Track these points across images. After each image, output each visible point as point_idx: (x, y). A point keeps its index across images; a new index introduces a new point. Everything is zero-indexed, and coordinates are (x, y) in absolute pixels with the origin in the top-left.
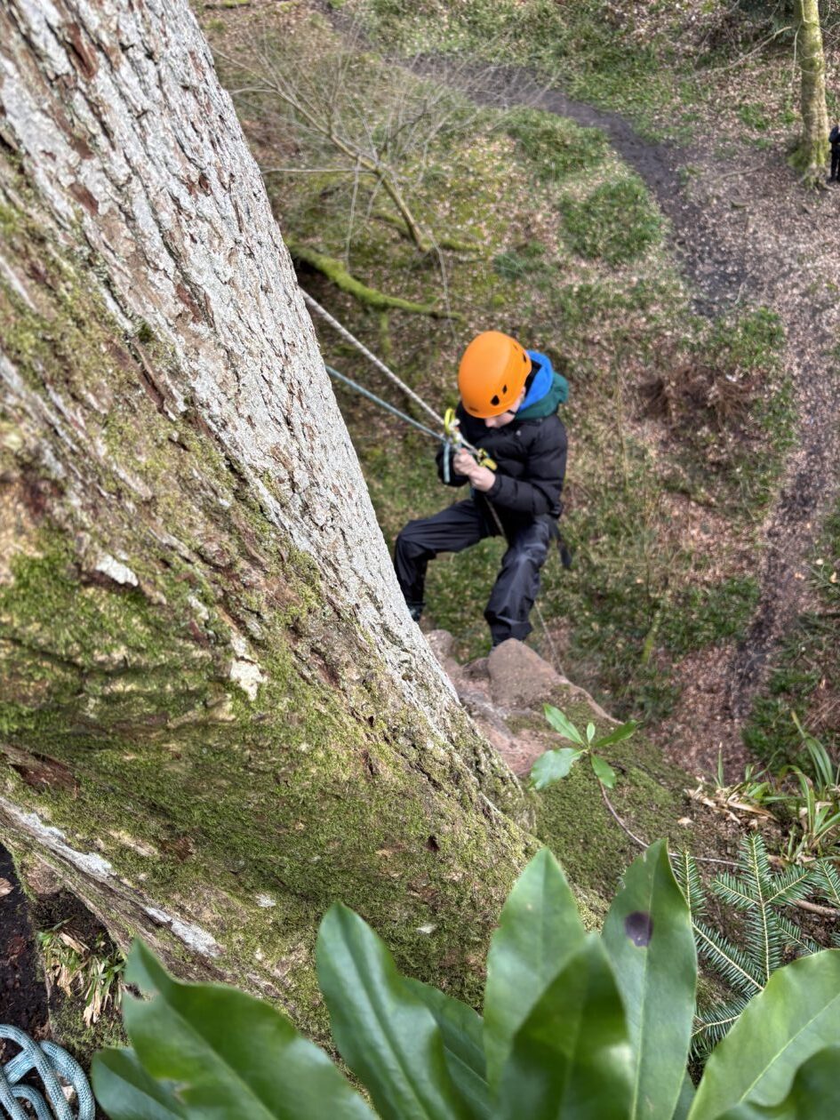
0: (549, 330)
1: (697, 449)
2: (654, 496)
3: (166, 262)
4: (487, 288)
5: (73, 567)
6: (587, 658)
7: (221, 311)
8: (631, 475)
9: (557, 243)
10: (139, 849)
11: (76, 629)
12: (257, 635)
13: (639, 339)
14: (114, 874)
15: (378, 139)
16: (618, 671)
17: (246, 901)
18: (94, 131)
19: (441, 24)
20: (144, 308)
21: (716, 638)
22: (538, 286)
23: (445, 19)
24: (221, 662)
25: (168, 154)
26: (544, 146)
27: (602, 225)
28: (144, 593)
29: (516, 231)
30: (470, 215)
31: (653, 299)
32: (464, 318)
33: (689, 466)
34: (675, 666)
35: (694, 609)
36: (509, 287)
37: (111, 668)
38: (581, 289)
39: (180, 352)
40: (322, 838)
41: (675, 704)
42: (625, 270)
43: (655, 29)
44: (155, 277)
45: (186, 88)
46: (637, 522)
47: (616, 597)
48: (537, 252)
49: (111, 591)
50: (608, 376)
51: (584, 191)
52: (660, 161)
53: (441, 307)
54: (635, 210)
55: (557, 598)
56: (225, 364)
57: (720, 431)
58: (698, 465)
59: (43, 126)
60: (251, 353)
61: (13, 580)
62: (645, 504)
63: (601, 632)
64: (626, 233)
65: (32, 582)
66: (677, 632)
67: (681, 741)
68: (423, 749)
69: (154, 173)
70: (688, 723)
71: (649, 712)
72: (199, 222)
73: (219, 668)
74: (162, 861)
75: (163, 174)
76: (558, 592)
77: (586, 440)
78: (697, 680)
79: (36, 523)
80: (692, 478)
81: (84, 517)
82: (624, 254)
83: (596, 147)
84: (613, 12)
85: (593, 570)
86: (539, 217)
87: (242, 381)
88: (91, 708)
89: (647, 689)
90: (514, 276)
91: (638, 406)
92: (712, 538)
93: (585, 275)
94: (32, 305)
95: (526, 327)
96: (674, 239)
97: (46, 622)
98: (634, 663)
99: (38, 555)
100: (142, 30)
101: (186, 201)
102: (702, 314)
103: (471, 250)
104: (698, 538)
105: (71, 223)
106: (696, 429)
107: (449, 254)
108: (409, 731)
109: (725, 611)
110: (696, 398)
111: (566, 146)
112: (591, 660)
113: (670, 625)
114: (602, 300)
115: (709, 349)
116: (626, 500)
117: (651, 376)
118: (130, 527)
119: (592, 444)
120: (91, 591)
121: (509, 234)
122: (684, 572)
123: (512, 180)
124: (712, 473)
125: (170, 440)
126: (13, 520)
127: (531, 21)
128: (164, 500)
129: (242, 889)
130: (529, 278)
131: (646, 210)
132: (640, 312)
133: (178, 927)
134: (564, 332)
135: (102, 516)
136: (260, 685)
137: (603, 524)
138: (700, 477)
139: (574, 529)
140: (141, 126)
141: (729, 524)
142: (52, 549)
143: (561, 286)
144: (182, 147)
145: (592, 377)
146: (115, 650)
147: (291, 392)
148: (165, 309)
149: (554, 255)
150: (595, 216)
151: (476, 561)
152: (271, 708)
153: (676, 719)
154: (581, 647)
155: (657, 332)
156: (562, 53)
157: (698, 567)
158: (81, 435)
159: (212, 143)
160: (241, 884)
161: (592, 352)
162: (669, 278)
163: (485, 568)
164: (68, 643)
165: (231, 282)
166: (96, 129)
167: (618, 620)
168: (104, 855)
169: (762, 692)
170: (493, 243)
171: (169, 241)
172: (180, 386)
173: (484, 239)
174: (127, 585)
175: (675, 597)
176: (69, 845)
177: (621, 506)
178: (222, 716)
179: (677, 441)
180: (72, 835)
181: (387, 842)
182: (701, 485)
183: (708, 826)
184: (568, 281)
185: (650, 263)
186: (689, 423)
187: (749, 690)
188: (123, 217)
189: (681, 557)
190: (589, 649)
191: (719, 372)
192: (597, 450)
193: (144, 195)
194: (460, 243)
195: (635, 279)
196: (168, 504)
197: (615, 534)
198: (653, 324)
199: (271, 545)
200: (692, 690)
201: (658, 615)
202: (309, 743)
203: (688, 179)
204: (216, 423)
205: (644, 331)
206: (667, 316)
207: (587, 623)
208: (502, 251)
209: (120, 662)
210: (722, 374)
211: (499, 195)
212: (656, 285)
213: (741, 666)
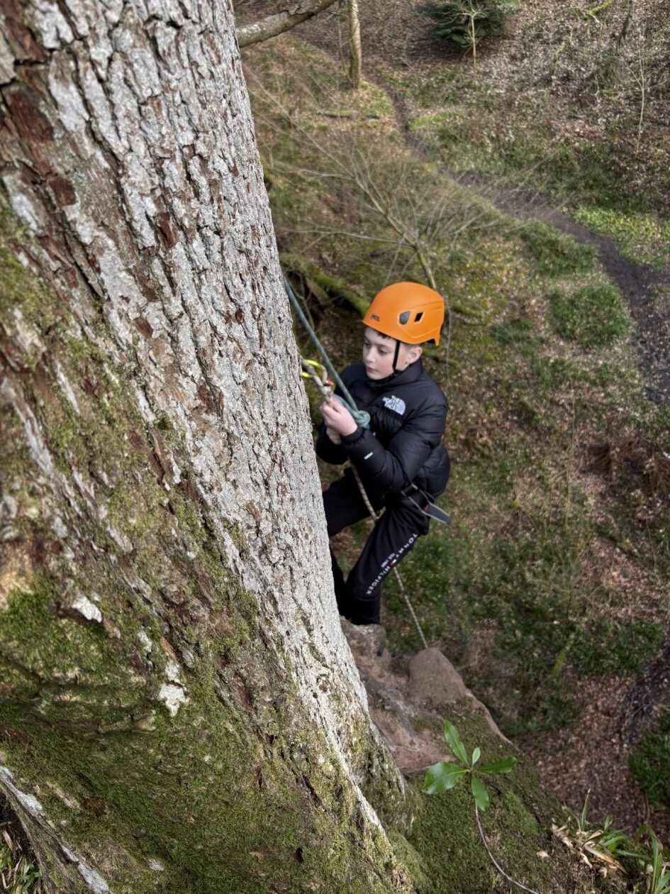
0: (524, 388)
1: (629, 506)
2: (586, 536)
3: (195, 371)
4: (482, 347)
5: (54, 605)
6: (506, 659)
7: (231, 405)
8: (571, 515)
9: (544, 323)
10: (66, 801)
11: (45, 650)
12: (190, 664)
13: (596, 409)
14: (43, 815)
15: (422, 223)
16: (530, 676)
17: (141, 861)
18: (162, 284)
19: (486, 153)
20: (168, 403)
21: (619, 668)
22: (523, 353)
23: (489, 150)
24: (152, 688)
25: (216, 297)
26: (547, 251)
27: (582, 316)
28: (104, 628)
29: (514, 308)
30: (480, 290)
31: (613, 380)
32: (459, 365)
33: (619, 519)
34: (579, 683)
35: (604, 639)
36: (499, 349)
37: (63, 683)
38: (556, 361)
39: (189, 436)
40: (207, 833)
41: (574, 717)
42: (594, 354)
43: (650, 182)
44: (183, 380)
45: (241, 252)
46: (569, 555)
47: (539, 613)
48: (527, 327)
49: (80, 623)
50: (566, 432)
51: (571, 289)
52: (637, 278)
53: (443, 354)
54: (610, 311)
55: (491, 603)
56: (224, 443)
57: (651, 495)
58: (627, 519)
59: (126, 281)
60: (247, 434)
61: (7, 607)
62: (577, 541)
63: (523, 640)
64: (600, 327)
65: (21, 611)
66: (586, 655)
67: (573, 751)
68: (315, 764)
69: (201, 311)
70: (583, 738)
71: (550, 719)
72: (229, 342)
73: (149, 692)
74: (81, 814)
75: (209, 310)
76: (493, 597)
77: (539, 478)
78: (597, 700)
79: (34, 569)
80: (621, 529)
81: (74, 567)
82: (596, 342)
83: (586, 259)
84: (618, 165)
85: (526, 586)
86: (533, 301)
87: (235, 455)
88: (43, 707)
89: (552, 698)
90: (505, 341)
91: (585, 461)
92: (630, 582)
93: (561, 351)
94: (78, 411)
95: (507, 381)
96: (638, 338)
97: (23, 642)
98: (545, 672)
99: (30, 592)
100: (216, 216)
101: (222, 329)
102: (651, 400)
103: (475, 315)
104: (617, 580)
105: (128, 346)
106: (631, 490)
107: (458, 316)
108: (305, 747)
109: (631, 647)
110: (635, 465)
111: (564, 254)
112: (509, 661)
113: (581, 647)
114: (572, 373)
115: (652, 429)
116: (563, 535)
117: (601, 440)
118: (109, 575)
119: (543, 483)
120: (64, 621)
121: (507, 310)
122: (601, 606)
123: (517, 271)
124: (639, 529)
125: (161, 505)
126: (19, 565)
127: (554, 162)
128: (142, 552)
129: (140, 851)
130: (516, 345)
131: (619, 312)
132: (600, 388)
133: (82, 867)
134: (536, 391)
135: (88, 566)
136: (182, 705)
137: (540, 550)
138: (627, 530)
139: (516, 548)
140: (200, 280)
141: (646, 574)
142: (42, 590)
143: (541, 356)
144: (228, 292)
145: (552, 431)
146: (70, 670)
147: (274, 461)
148: (186, 403)
149: (540, 331)
150: (578, 309)
151: (430, 555)
152: (187, 724)
153: (572, 730)
154: (504, 648)
155: (612, 407)
156: (572, 187)
157: (613, 604)
158: (89, 504)
159: (253, 287)
160: (139, 846)
161: (556, 411)
162: (629, 367)
163: (437, 563)
164: (35, 660)
165: (244, 384)
166: (164, 282)
167: (538, 633)
168: (39, 799)
169: (652, 726)
170: (494, 314)
171: (201, 355)
172: (182, 461)
173: (487, 309)
174: (93, 621)
175: (590, 624)
176: (14, 784)
177: (557, 539)
178: (144, 726)
179: (613, 496)
180: (17, 778)
181: (260, 846)
182: (627, 536)
183: (562, 864)
184: (547, 353)
185: (615, 352)
186: (625, 483)
187: (641, 721)
188: (170, 340)
189: (600, 592)
190: (510, 651)
191: (657, 449)
192: (547, 489)
193: (189, 326)
194: (468, 309)
195: (601, 362)
196: (145, 556)
197: (549, 560)
198: (610, 399)
199: (222, 588)
200: (590, 708)
201: (572, 636)
202: (213, 755)
203: (657, 295)
204: (204, 487)
205: (602, 404)
206: (622, 396)
207: (512, 630)
208: (499, 321)
209: (72, 679)
210: (659, 450)
211: (505, 279)
212: (617, 370)
213: (637, 698)
